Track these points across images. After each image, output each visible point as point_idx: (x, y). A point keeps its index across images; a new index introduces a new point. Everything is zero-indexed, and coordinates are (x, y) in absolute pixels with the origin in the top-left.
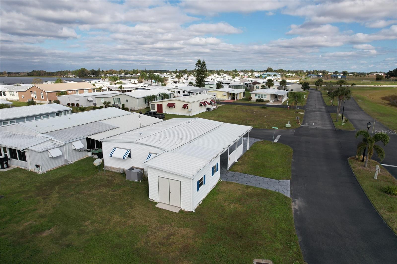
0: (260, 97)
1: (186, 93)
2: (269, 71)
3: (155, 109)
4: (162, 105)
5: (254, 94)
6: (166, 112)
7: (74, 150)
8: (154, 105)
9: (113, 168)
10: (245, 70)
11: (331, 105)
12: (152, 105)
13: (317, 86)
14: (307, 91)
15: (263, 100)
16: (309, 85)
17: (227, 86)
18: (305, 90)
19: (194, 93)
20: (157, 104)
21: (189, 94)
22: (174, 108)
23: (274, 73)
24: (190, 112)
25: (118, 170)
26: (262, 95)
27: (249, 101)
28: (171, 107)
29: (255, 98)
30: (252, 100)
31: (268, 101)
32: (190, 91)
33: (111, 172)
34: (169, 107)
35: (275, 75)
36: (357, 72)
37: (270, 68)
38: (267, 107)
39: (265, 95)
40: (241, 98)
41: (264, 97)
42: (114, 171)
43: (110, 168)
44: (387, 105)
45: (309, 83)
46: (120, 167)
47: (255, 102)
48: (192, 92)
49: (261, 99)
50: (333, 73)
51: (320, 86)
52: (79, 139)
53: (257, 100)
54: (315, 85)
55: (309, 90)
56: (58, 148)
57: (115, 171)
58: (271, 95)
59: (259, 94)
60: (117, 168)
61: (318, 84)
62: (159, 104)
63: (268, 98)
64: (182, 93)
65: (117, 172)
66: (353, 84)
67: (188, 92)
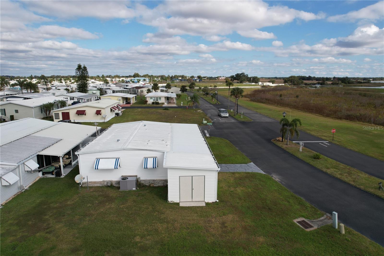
0: (155, 100)
1: (76, 100)
2: (136, 76)
3: (60, 118)
4: (68, 113)
5: (149, 98)
6: (74, 120)
7: (26, 172)
8: (59, 113)
9: (95, 183)
10: (110, 75)
11: (216, 103)
12: (55, 113)
13: (191, 89)
14: (185, 93)
15: (158, 102)
16: (186, 88)
17: (111, 92)
18: (183, 92)
19: (85, 99)
20: (62, 113)
21: (79, 100)
22: (84, 116)
23: (144, 78)
24: (104, 118)
25: (103, 183)
26: (157, 98)
27: (145, 104)
28: (80, 114)
29: (150, 101)
30: (148, 103)
31: (163, 104)
32: (80, 97)
33: (92, 187)
34: (78, 115)
35: (144, 80)
36: (207, 76)
37: (136, 73)
38: (169, 109)
39: (160, 98)
40: (135, 102)
41: (159, 100)
42: (96, 185)
43: (90, 183)
44: (250, 101)
45: (186, 86)
46: (104, 180)
47: (151, 105)
48: (83, 99)
49: (157, 101)
50: (190, 77)
51: (193, 88)
52: (31, 157)
53: (153, 103)
54: (189, 87)
55: (186, 92)
56: (11, 172)
57: (98, 185)
58: (165, 97)
59: (154, 97)
60: (101, 182)
61: (191, 87)
62: (65, 112)
63: (163, 100)
64: (70, 100)
65: (101, 185)
66: (215, 86)
67: (77, 99)
